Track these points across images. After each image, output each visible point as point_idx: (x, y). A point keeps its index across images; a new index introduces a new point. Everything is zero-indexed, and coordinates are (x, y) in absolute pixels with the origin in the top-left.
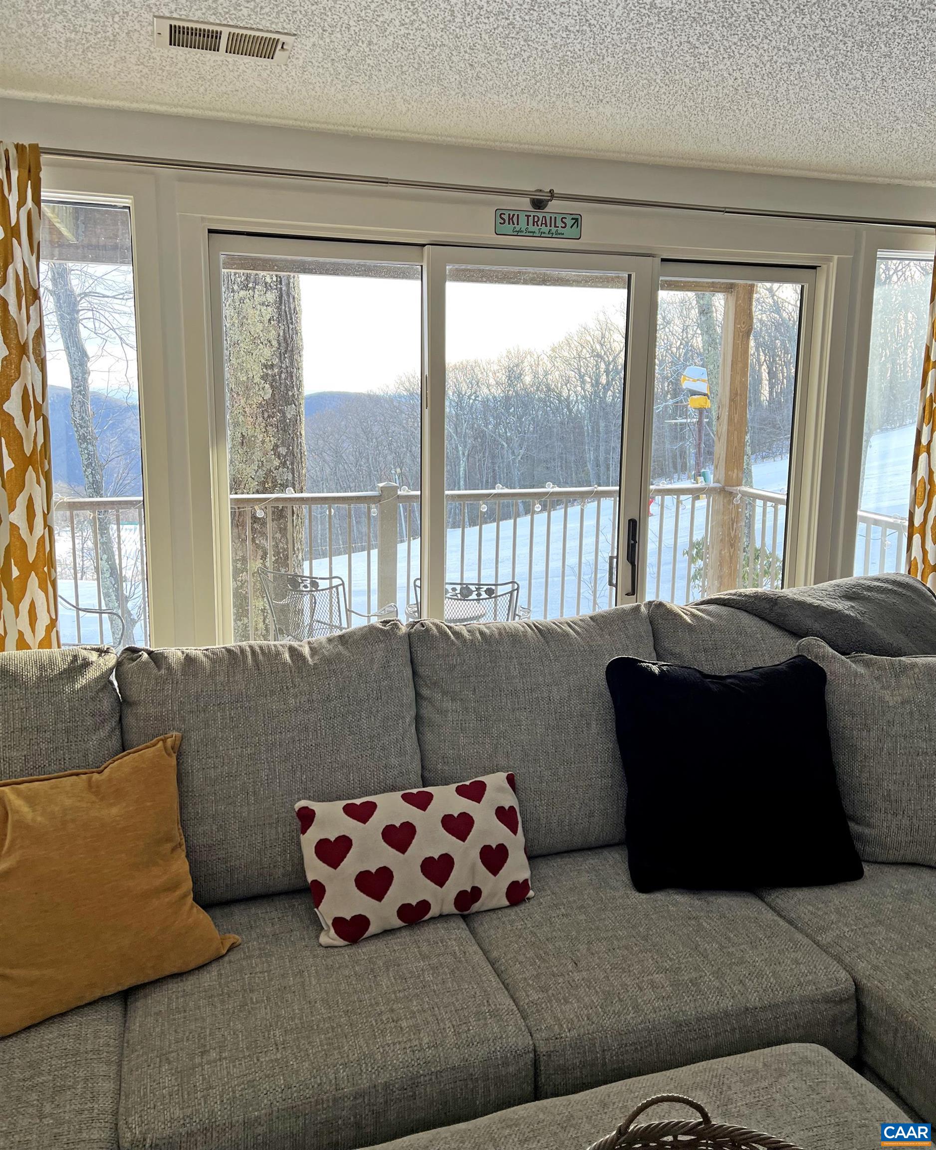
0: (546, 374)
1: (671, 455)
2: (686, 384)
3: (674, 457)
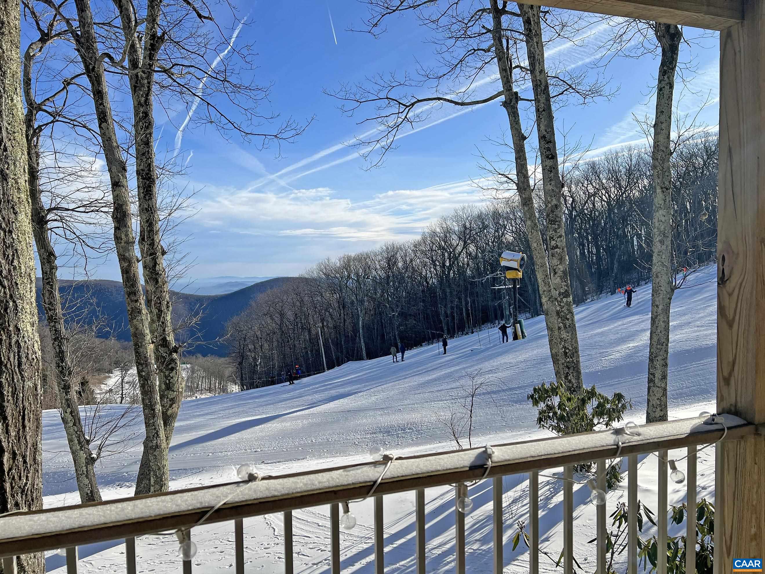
0: (411, 261)
1: (492, 309)
2: (503, 263)
3: (495, 310)
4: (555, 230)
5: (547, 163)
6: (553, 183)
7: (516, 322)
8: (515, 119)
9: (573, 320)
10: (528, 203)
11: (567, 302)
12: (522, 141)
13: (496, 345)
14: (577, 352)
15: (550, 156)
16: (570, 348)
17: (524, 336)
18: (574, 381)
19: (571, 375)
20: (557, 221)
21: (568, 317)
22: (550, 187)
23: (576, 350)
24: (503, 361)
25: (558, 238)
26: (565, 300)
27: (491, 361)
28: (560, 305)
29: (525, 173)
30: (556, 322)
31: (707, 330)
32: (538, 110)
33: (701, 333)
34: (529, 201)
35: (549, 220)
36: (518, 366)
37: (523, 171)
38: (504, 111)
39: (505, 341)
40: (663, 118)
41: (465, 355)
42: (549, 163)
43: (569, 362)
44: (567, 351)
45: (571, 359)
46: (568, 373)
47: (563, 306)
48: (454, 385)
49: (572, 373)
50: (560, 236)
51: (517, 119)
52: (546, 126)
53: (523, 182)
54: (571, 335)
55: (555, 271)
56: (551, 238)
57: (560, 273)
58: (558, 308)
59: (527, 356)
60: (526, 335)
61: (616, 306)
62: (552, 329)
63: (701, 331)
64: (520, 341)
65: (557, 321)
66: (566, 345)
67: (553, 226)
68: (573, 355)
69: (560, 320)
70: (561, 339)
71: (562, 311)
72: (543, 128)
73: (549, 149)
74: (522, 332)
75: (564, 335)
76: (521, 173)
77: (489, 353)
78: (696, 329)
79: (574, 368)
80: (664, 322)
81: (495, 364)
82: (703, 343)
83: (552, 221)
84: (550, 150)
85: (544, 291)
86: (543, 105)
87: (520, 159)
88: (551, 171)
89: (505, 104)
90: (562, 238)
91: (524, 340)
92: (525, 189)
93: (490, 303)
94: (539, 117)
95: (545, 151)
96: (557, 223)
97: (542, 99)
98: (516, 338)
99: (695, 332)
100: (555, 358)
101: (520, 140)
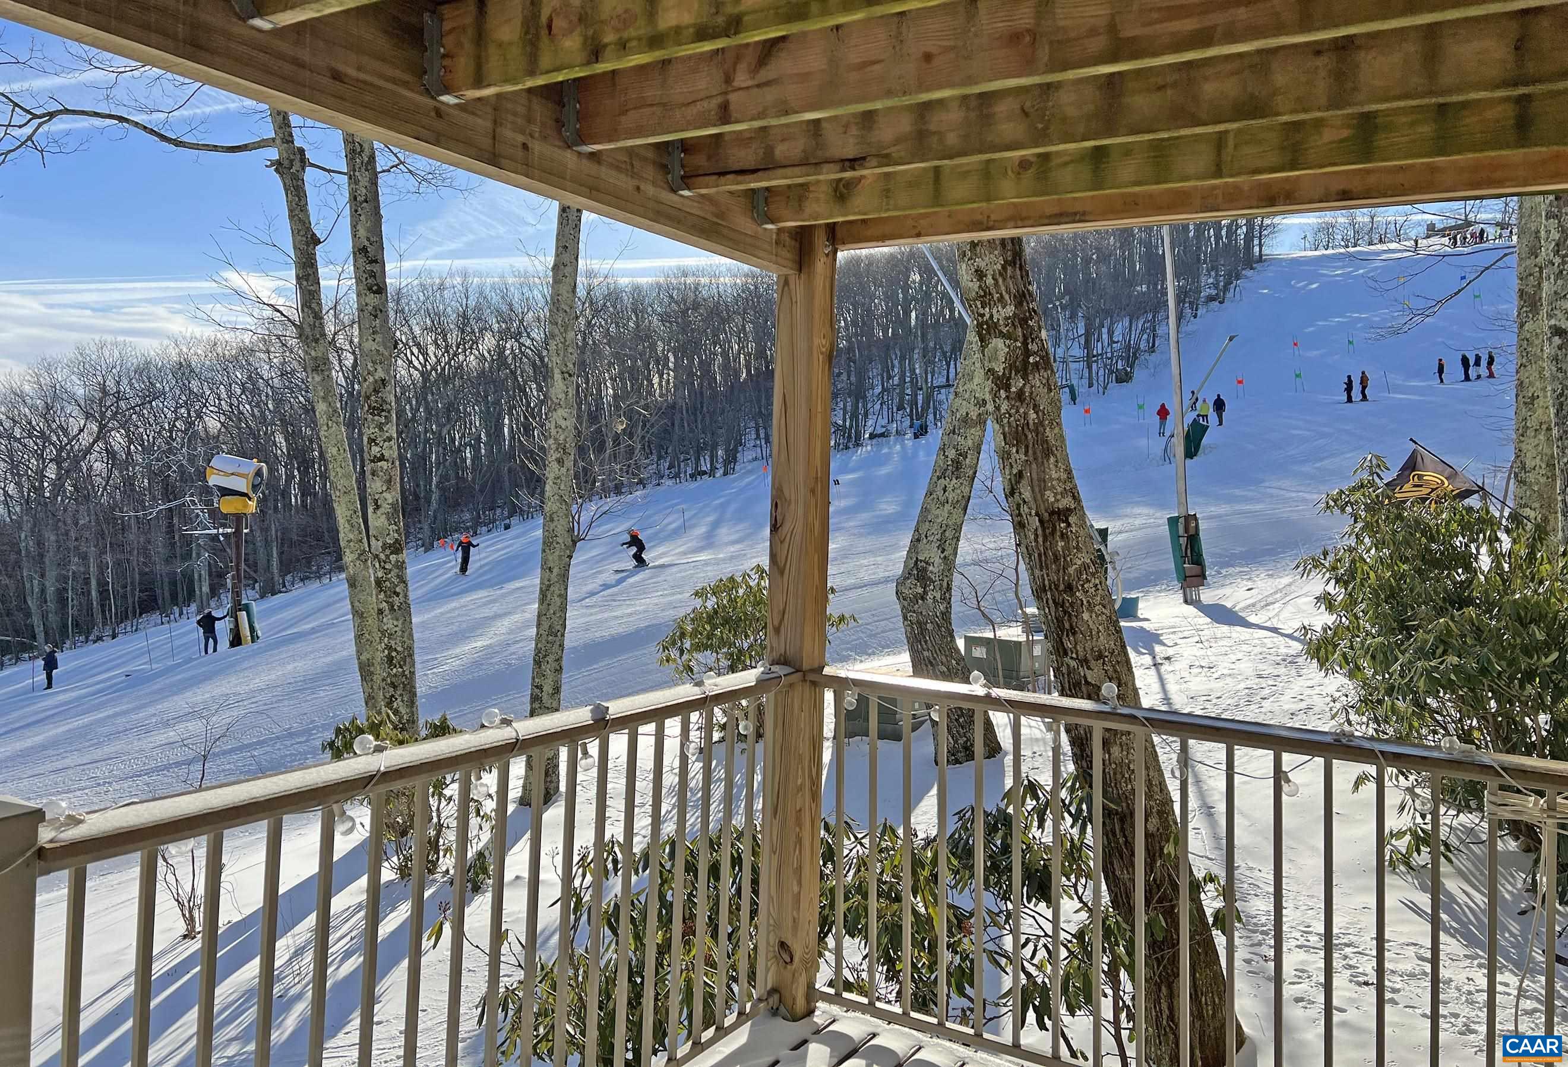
1: (166, 580)
2: (213, 480)
3: (173, 583)
4: (380, 427)
5: (368, 300)
6: (379, 338)
7: (238, 606)
8: (300, 200)
9: (406, 596)
10: (322, 367)
11: (398, 561)
12: (312, 246)
13: (191, 660)
14: (411, 655)
15: (375, 288)
16: (399, 649)
17: (254, 638)
18: (403, 710)
19: (399, 699)
20: (383, 410)
21: (398, 589)
22: (370, 345)
23: (409, 653)
24: (217, 692)
25: (385, 441)
26: (393, 558)
27: (188, 694)
28: (384, 568)
29: (317, 309)
30: (373, 600)
31: (602, 612)
32: (354, 198)
33: (593, 618)
34: (325, 364)
35: (369, 406)
36: (254, 700)
37: (313, 305)
38: (276, 182)
39: (210, 650)
40: (566, 258)
41: (111, 687)
42: (372, 299)
43: (395, 675)
44: (394, 654)
45: (400, 670)
46: (393, 696)
47: (390, 570)
48: (98, 754)
49: (401, 695)
50: (390, 439)
51: (302, 203)
52: (368, 230)
53: (313, 327)
54: (403, 623)
55: (376, 504)
56: (372, 441)
57: (386, 508)
58: (380, 574)
59: (273, 677)
60: (260, 634)
61: (440, 572)
62: (363, 613)
63: (591, 614)
64: (247, 647)
65: (377, 599)
66: (393, 643)
67: (376, 418)
68: (405, 662)
69: (382, 596)
70: (383, 632)
71: (388, 580)
72: (362, 233)
73: (373, 275)
74: (252, 629)
75: (389, 623)
76: (310, 307)
77: (179, 677)
78: (584, 611)
79: (405, 685)
80: (560, 596)
81: (199, 698)
82: (597, 635)
83: (374, 408)
84: (375, 277)
85: (349, 541)
86: (364, 191)
87: (307, 280)
88: (376, 316)
89: (279, 166)
90: (392, 443)
91: (255, 646)
92: (316, 341)
93: (161, 568)
94: (356, 211)
95: (365, 276)
96: (383, 414)
97: (364, 179)
98: (236, 641)
99: (583, 615)
100: (366, 671)
101: (308, 244)
